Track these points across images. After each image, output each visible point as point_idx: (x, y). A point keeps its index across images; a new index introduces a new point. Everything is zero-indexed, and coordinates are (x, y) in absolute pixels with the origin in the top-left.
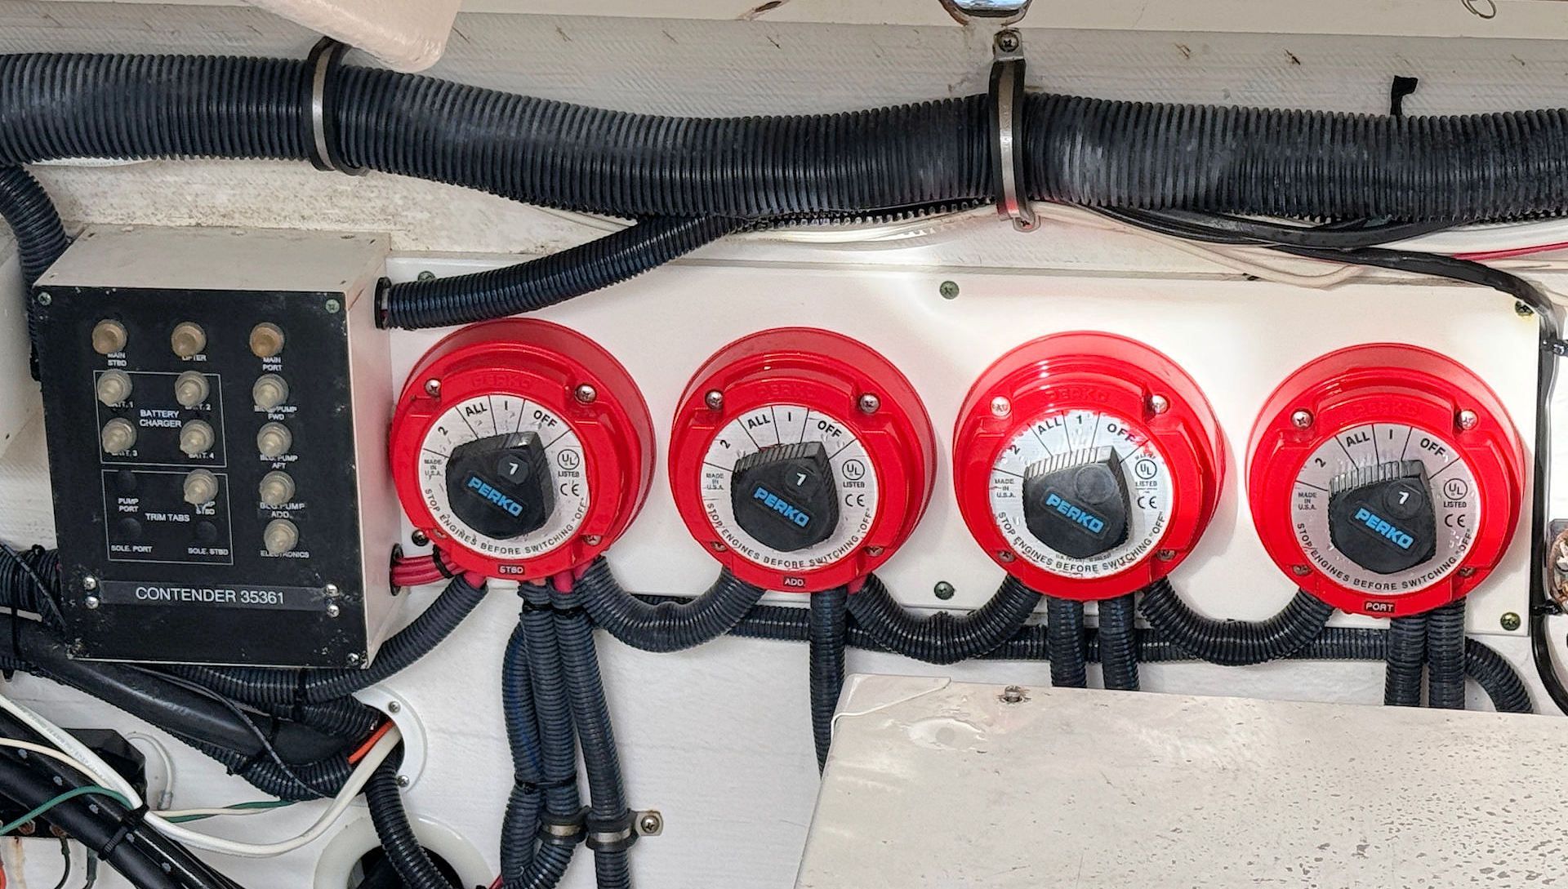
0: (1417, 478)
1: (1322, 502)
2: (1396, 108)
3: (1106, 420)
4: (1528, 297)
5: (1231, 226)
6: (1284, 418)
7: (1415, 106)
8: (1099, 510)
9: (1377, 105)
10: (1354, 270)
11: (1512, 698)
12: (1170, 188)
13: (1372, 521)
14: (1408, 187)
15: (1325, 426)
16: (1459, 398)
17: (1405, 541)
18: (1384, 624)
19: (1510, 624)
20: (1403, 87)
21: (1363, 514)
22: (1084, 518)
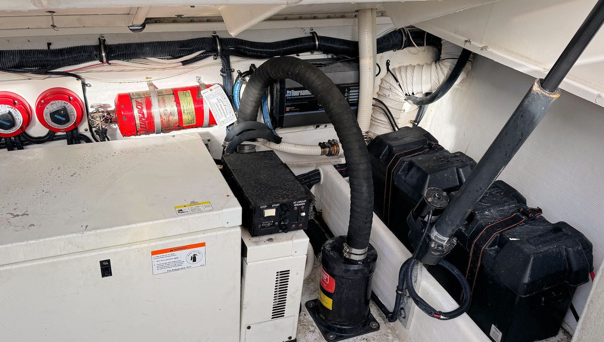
0: (65, 109)
1: (49, 115)
2: (49, 48)
3: (7, 106)
4: (78, 78)
5: (22, 70)
6: (40, 102)
7: (52, 47)
8: (8, 121)
9: (46, 48)
10: (47, 76)
11: (88, 141)
12: (9, 65)
13: (58, 117)
14: (52, 61)
15: (47, 102)
16: (70, 95)
17: (64, 119)
18: (65, 133)
19: (86, 130)
20: (49, 44)
21: (56, 116)
22: (6, 123)
